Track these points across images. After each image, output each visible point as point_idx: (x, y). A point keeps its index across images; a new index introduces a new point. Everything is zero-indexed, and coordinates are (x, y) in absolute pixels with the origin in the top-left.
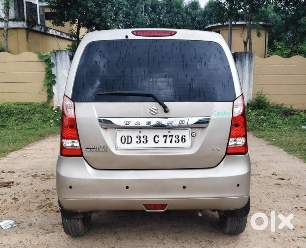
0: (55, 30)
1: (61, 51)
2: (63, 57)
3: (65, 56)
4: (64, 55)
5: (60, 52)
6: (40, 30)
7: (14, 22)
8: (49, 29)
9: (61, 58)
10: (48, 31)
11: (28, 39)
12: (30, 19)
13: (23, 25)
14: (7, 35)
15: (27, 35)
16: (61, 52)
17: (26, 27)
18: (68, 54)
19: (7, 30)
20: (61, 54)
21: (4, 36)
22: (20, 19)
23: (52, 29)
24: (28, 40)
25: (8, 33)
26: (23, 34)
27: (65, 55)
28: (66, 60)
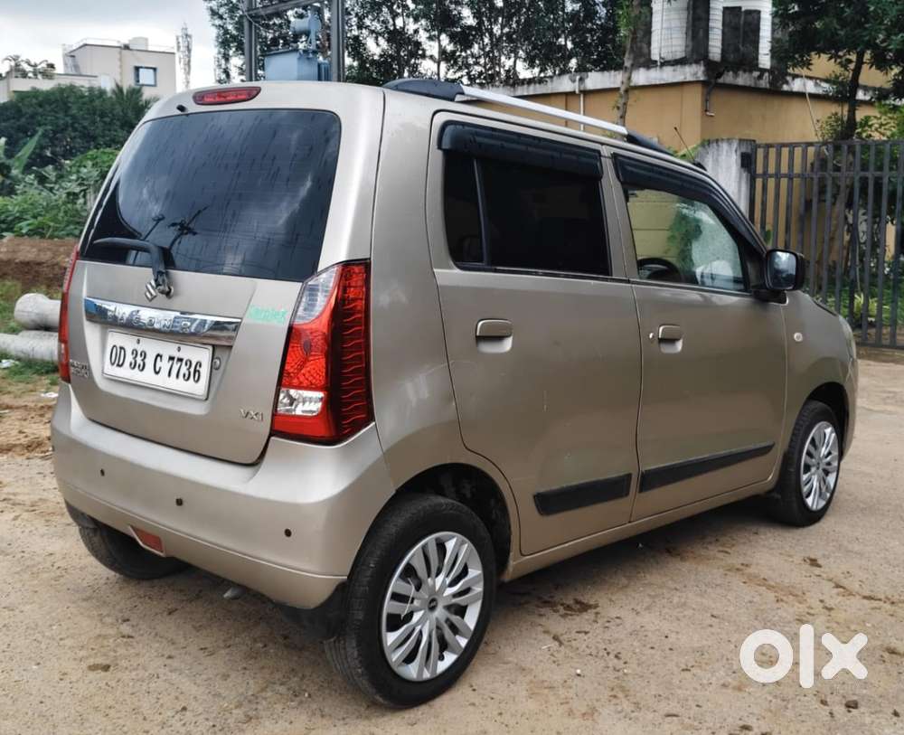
0: (817, 79)
1: (720, 143)
2: (723, 157)
3: (727, 155)
4: (725, 153)
5: (715, 144)
6: (755, 83)
7: (675, 67)
8: (789, 78)
9: (716, 161)
10: (787, 83)
11: (706, 111)
12: (732, 56)
13: (696, 74)
14: (625, 104)
15: (707, 101)
16: (718, 146)
17: (702, 79)
18: (736, 151)
19: (626, 91)
20: (718, 150)
21: (618, 108)
22: (695, 57)
23: (802, 77)
24: (708, 113)
25: (628, 98)
26: (694, 97)
27: (727, 152)
28: (729, 168)
